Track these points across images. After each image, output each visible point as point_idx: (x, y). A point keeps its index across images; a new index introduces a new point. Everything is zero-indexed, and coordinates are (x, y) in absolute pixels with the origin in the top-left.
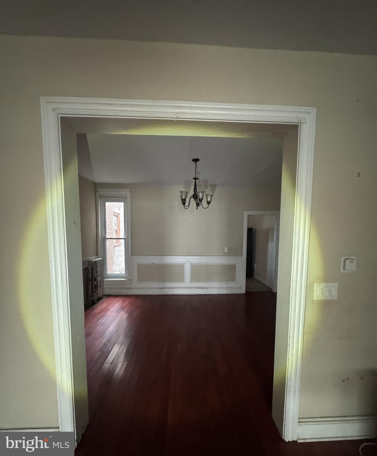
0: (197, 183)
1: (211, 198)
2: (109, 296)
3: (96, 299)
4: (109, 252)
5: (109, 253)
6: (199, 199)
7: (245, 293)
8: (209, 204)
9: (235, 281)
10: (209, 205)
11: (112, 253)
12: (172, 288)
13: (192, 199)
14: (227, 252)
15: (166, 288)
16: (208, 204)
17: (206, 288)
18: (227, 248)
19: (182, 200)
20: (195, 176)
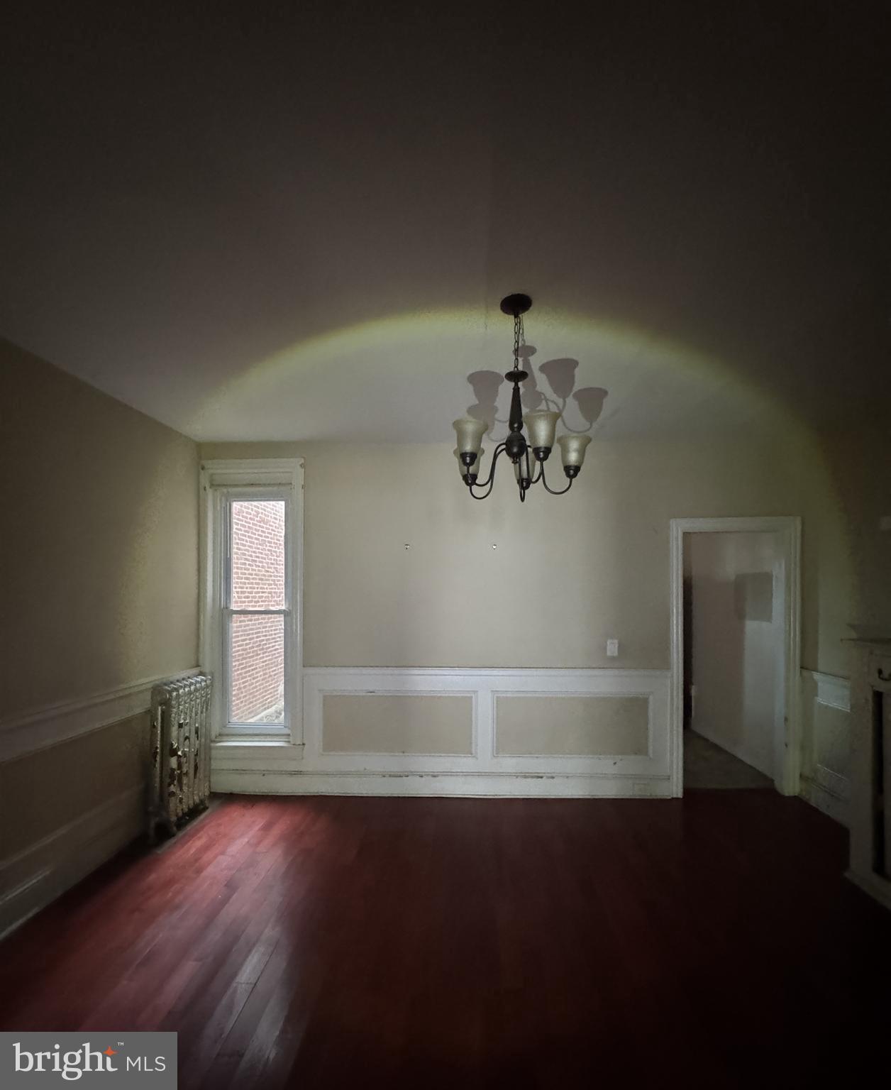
0: (522, 391)
1: (582, 452)
2: (231, 798)
3: (174, 819)
4: (268, 646)
5: (269, 648)
6: (537, 451)
7: (680, 795)
8: (575, 475)
9: (646, 754)
10: (573, 480)
11: (277, 647)
12: (434, 776)
13: (504, 459)
14: (616, 654)
15: (413, 774)
16: (568, 475)
17: (548, 777)
18: (616, 641)
19: (463, 456)
20: (516, 367)
